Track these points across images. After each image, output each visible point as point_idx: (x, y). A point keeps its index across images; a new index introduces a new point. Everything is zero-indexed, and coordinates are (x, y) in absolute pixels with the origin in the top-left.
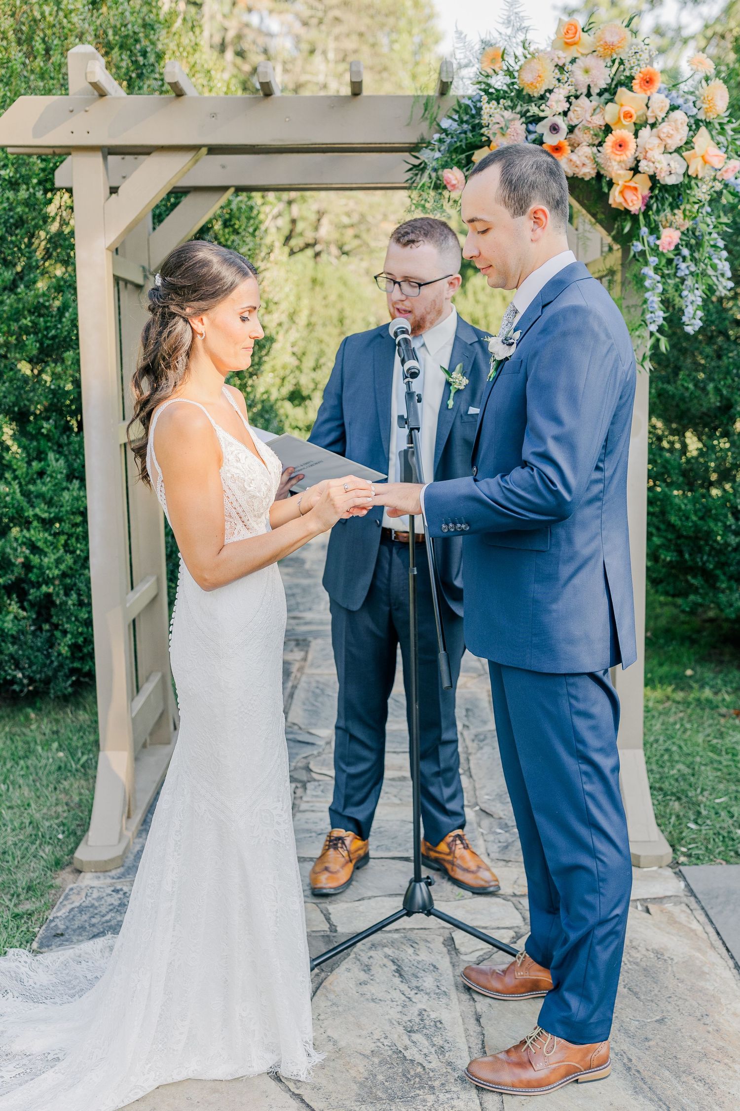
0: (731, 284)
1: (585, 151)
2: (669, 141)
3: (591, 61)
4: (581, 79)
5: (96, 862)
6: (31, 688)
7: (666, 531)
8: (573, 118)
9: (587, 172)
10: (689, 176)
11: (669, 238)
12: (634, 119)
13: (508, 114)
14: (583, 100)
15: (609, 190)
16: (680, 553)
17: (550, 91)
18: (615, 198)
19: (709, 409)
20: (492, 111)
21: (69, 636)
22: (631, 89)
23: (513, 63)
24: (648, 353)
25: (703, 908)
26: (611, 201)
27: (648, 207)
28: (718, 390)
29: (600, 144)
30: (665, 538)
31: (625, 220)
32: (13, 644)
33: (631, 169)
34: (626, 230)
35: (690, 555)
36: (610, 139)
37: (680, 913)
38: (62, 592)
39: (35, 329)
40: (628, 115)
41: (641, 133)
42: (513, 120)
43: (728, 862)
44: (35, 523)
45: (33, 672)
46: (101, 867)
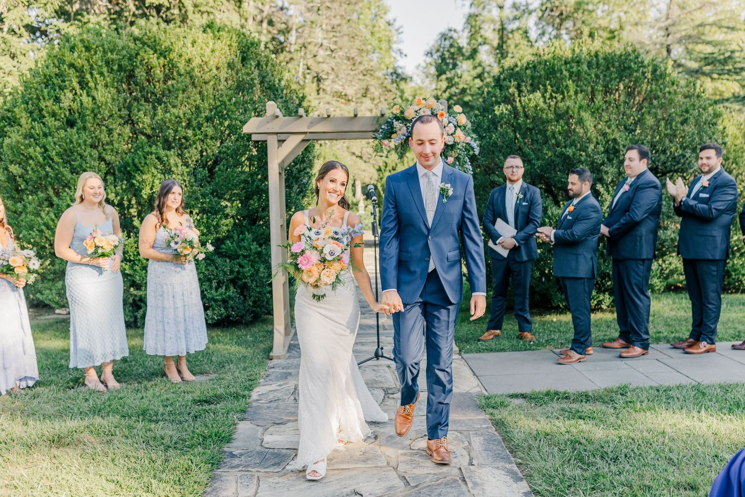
2: (449, 132)
3: (425, 109)
5: (277, 357)
10: (455, 142)
11: (451, 160)
20: (397, 124)
25: (465, 360)
37: (458, 361)
42: (403, 126)
43: (476, 353)
46: (279, 358)
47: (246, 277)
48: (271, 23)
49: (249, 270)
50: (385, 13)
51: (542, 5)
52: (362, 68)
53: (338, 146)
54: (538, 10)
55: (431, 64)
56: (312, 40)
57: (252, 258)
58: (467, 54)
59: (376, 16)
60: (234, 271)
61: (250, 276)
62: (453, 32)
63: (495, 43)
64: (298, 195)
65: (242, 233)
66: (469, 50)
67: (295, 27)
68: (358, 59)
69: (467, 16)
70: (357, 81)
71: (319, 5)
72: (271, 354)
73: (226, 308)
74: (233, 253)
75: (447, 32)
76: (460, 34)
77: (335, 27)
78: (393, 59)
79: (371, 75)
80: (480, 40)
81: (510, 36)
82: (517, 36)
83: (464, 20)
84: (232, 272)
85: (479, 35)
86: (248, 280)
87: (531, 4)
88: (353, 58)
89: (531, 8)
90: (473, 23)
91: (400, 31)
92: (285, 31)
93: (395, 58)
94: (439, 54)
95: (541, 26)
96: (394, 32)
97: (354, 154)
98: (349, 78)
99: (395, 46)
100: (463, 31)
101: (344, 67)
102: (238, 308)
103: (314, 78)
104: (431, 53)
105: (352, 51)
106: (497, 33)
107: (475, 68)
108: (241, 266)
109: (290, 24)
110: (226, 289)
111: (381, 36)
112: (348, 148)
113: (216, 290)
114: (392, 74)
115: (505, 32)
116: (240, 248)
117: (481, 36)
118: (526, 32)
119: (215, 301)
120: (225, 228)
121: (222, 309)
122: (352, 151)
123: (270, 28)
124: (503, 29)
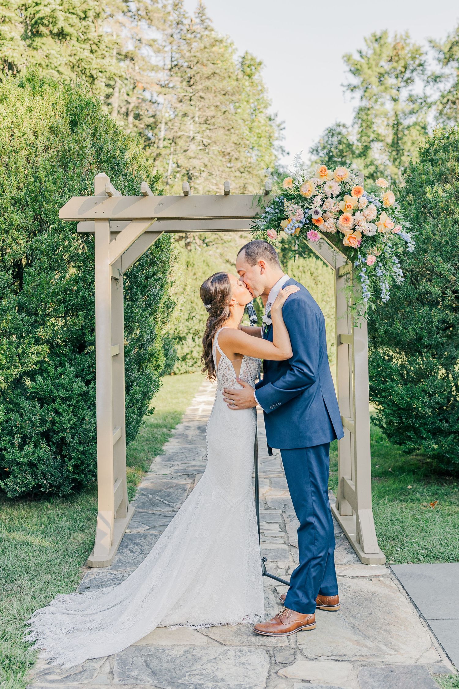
0: (403, 279)
1: (331, 221)
2: (368, 217)
3: (332, 183)
4: (327, 190)
5: (99, 562)
6: (51, 489)
7: (392, 406)
8: (325, 207)
9: (333, 230)
10: (379, 232)
11: (371, 260)
12: (352, 208)
13: (296, 206)
14: (329, 199)
15: (343, 238)
16: (401, 418)
17: (314, 196)
18: (346, 242)
19: (411, 340)
20: (289, 205)
21: (73, 460)
22: (350, 195)
23: (298, 184)
24: (367, 311)
25: (398, 579)
26: (344, 243)
27: (362, 246)
28: (414, 330)
29: (338, 218)
30: (392, 410)
31: (351, 251)
32: (44, 464)
33: (352, 229)
34: (352, 256)
35: (406, 419)
36: (341, 217)
37: (387, 581)
38: (70, 436)
39: (64, 301)
40: (349, 206)
41: (356, 214)
42: (298, 209)
43: (414, 563)
44: (58, 400)
45: (52, 480)
46: (101, 565)
47: (64, 430)
48: (137, 117)
49: (70, 420)
50: (265, 107)
51: (443, 97)
52: (239, 165)
53: (211, 253)
54: (438, 103)
55: (316, 163)
56: (183, 133)
57: (74, 401)
58: (357, 152)
59: (255, 110)
60: (47, 421)
61: (71, 428)
62: (341, 128)
63: (389, 140)
64: (144, 310)
65: (61, 364)
66: (360, 147)
67: (164, 121)
68: (235, 155)
69: (357, 110)
70: (233, 178)
71: (191, 95)
72: (90, 558)
73: (34, 475)
74: (47, 394)
75: (335, 127)
76: (350, 129)
77: (209, 118)
78: (274, 158)
79: (249, 172)
80: (372, 136)
81: (406, 132)
82: (414, 132)
83: (354, 114)
84: (43, 421)
85: (371, 130)
86: (67, 435)
87: (429, 97)
88: (229, 154)
89: (429, 100)
90: (365, 117)
91: (282, 127)
92: (153, 125)
93: (276, 156)
94: (326, 151)
95: (441, 120)
96: (276, 128)
97: (228, 261)
98: (224, 175)
99: (276, 143)
100: (352, 126)
101: (218, 163)
102: (52, 475)
103: (183, 176)
104: (317, 151)
105: (228, 146)
106: (391, 128)
107: (367, 166)
108: (57, 413)
109: (158, 117)
110: (36, 447)
111: (260, 132)
112: (222, 255)
113: (21, 448)
114: (272, 173)
115: (400, 128)
116: (58, 386)
117: (373, 132)
118: (424, 128)
119: (18, 464)
120: (35, 358)
121: (29, 477)
122: (227, 258)
123: (137, 122)
124: (398, 124)
